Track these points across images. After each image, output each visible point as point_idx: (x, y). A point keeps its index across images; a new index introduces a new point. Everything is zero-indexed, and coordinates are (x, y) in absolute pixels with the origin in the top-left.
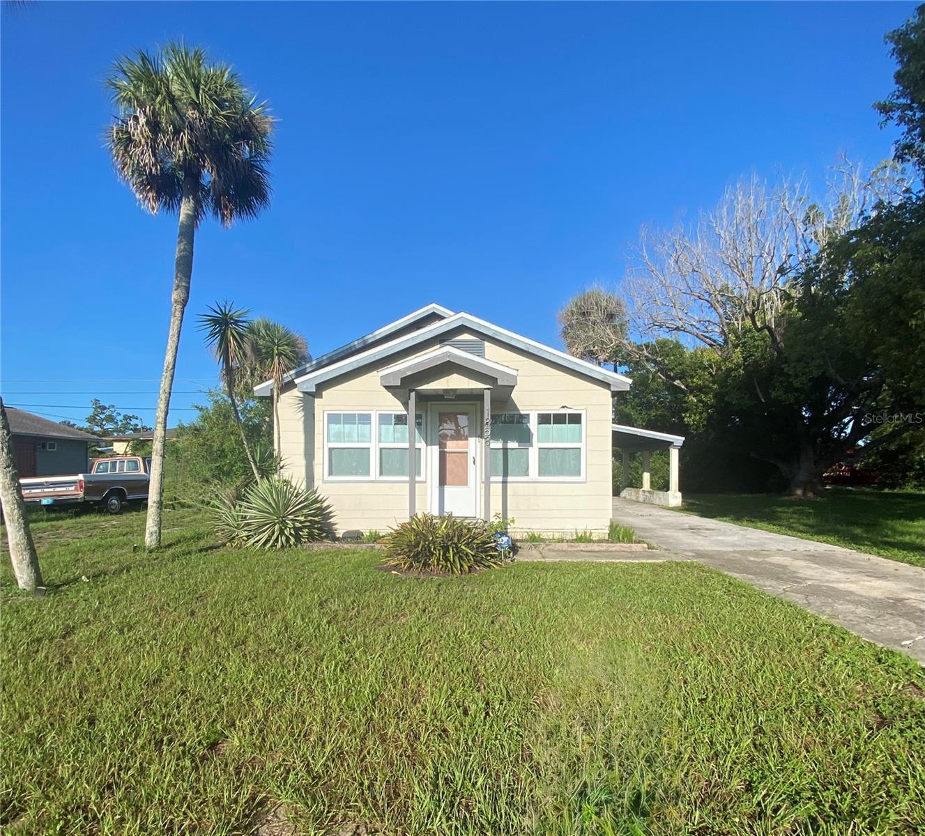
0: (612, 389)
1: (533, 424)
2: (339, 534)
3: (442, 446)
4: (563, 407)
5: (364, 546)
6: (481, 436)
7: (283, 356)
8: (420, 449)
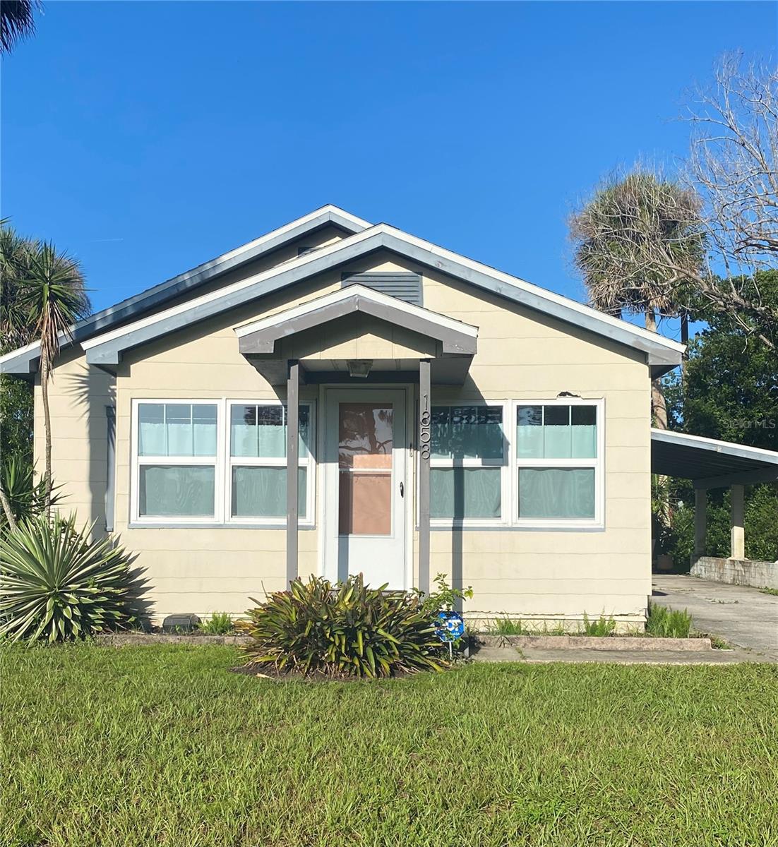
0: (651, 362)
1: (509, 426)
2: (158, 621)
3: (345, 462)
4: (563, 394)
5: (204, 640)
6: (415, 446)
7: (59, 301)
8: (304, 469)
